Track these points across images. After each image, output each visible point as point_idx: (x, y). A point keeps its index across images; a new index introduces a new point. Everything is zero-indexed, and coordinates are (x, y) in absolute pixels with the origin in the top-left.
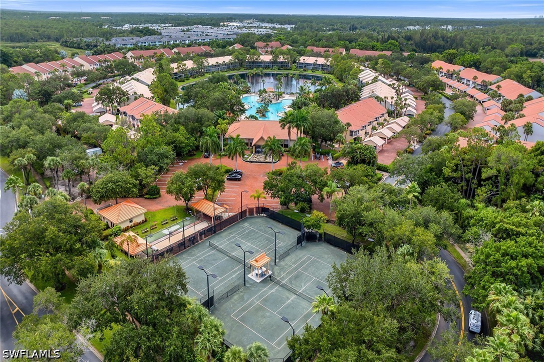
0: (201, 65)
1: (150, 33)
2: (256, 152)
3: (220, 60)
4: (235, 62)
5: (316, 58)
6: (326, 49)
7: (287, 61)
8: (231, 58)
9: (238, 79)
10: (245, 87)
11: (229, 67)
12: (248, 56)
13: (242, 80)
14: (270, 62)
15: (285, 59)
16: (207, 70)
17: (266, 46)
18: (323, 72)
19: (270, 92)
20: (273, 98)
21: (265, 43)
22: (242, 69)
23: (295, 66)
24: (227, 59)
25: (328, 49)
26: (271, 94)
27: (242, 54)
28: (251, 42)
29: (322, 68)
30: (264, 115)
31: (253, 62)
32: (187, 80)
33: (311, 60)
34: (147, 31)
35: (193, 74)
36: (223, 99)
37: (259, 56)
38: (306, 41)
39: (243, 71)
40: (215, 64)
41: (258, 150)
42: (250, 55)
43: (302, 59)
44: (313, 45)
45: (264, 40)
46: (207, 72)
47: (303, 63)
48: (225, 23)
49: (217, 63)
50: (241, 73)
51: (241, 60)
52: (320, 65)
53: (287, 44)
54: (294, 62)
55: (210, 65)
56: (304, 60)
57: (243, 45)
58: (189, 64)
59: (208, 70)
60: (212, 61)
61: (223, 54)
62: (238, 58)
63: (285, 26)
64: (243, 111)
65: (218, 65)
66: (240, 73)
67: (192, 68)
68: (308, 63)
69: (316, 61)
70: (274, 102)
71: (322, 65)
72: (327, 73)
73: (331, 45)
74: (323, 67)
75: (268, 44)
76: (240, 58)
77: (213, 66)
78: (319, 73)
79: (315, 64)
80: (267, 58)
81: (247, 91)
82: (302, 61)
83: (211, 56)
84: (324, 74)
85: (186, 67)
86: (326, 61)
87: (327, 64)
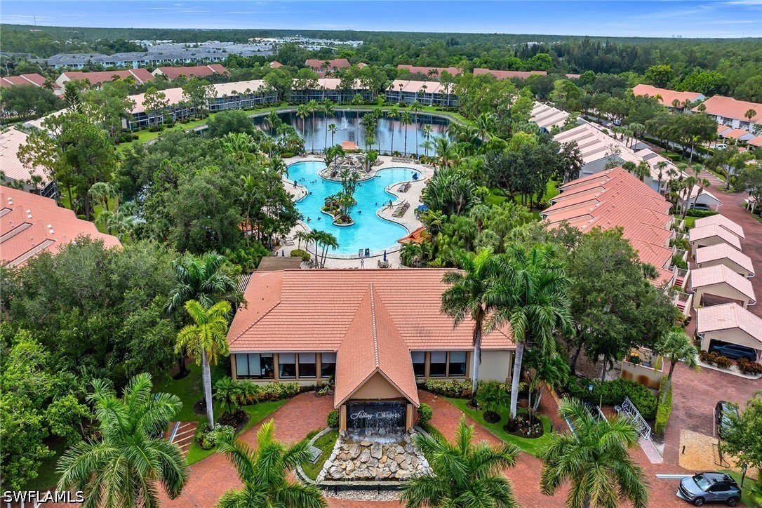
0: (201, 97)
1: (127, 48)
2: (350, 424)
3: (241, 87)
4: (271, 92)
5: (422, 83)
6: (431, 69)
7: (368, 88)
8: (262, 84)
9: (277, 124)
10: (291, 142)
11: (258, 100)
12: (296, 80)
13: (285, 125)
14: (338, 91)
15: (365, 85)
16: (213, 107)
17: (326, 66)
18: (438, 108)
19: (350, 152)
20: (361, 168)
21: (324, 61)
22: (285, 105)
23: (382, 98)
24: (254, 85)
25: (435, 69)
26: (354, 158)
27: (283, 77)
28: (299, 58)
29: (435, 101)
30: (346, 219)
31: (306, 91)
32: (169, 127)
33: (414, 86)
34: (121, 46)
35: (182, 113)
36: (224, 191)
37: (316, 80)
38: (393, 57)
39: (285, 109)
40: (229, 94)
41: (360, 415)
42: (299, 77)
43: (397, 85)
44: (407, 63)
45: (320, 57)
46: (214, 109)
47: (398, 92)
48: (256, 39)
49: (234, 92)
50: (283, 111)
51: (282, 87)
52: (430, 95)
53: (362, 62)
54: (382, 91)
55: (219, 96)
56: (401, 85)
57: (284, 63)
58: (175, 96)
59: (217, 104)
60: (223, 90)
61: (246, 77)
62: (276, 83)
63: (349, 43)
64: (290, 218)
65: (235, 98)
66: (279, 112)
67: (181, 103)
68: (407, 93)
69: (425, 87)
70: (362, 176)
71: (435, 94)
72: (445, 110)
73: (437, 63)
74: (437, 99)
75: (327, 63)
76: (281, 82)
77: (225, 98)
78: (430, 111)
79: (421, 94)
80: (332, 83)
81: (298, 151)
82: (397, 89)
83: (223, 79)
84: (439, 112)
85: (165, 100)
86: (444, 87)
87: (446, 92)
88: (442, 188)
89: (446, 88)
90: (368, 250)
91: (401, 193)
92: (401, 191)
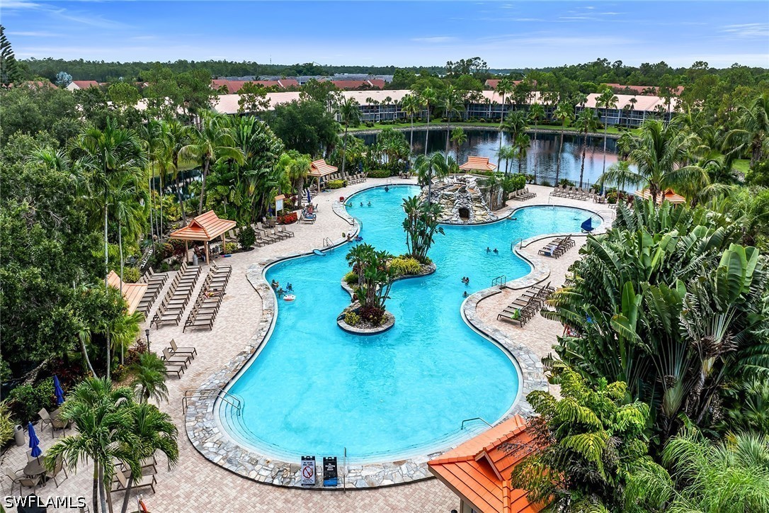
3: (381, 96)
5: (629, 98)
8: (408, 94)
22: (438, 121)
24: (399, 95)
25: (651, 87)
31: (466, 105)
39: (438, 126)
40: (364, 103)
44: (613, 82)
65: (370, 108)
69: (634, 102)
71: (650, 112)
79: (627, 112)
86: (664, 100)
87: (666, 107)
88: (637, 273)
89: (668, 102)
90: (334, 462)
91: (546, 259)
92: (547, 255)
